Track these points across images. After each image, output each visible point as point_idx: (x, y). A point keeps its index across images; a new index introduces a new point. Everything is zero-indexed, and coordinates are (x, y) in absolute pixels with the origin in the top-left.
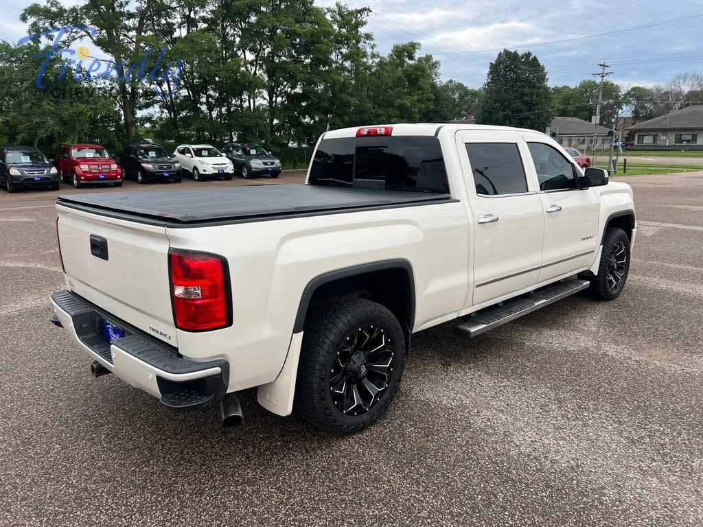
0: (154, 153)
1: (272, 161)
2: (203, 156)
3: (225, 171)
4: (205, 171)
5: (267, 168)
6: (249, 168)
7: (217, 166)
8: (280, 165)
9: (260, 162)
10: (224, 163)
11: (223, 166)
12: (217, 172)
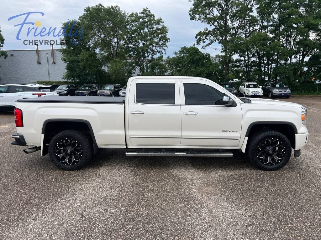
0: (228, 86)
1: (284, 90)
2: (251, 87)
3: (258, 95)
4: (248, 94)
5: (282, 94)
6: (272, 93)
7: (254, 92)
8: (290, 92)
9: (278, 90)
10: (259, 91)
11: (257, 92)
12: (254, 95)
